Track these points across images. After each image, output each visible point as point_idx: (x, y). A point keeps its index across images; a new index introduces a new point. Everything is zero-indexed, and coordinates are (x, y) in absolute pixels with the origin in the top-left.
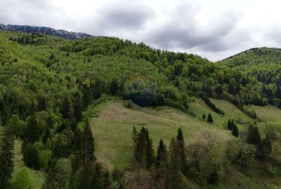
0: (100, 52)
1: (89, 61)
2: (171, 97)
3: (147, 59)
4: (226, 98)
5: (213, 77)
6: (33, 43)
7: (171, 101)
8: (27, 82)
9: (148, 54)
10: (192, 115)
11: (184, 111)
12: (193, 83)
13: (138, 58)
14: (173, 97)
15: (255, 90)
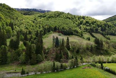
0: (52, 17)
1: (48, 20)
2: (76, 32)
3: (70, 19)
4: (99, 33)
5: (95, 25)
6: (29, 14)
7: (76, 33)
8: (26, 26)
9: (70, 17)
10: (84, 38)
11: (81, 37)
12: (86, 27)
13: (66, 18)
14: (77, 32)
15: (113, 30)
